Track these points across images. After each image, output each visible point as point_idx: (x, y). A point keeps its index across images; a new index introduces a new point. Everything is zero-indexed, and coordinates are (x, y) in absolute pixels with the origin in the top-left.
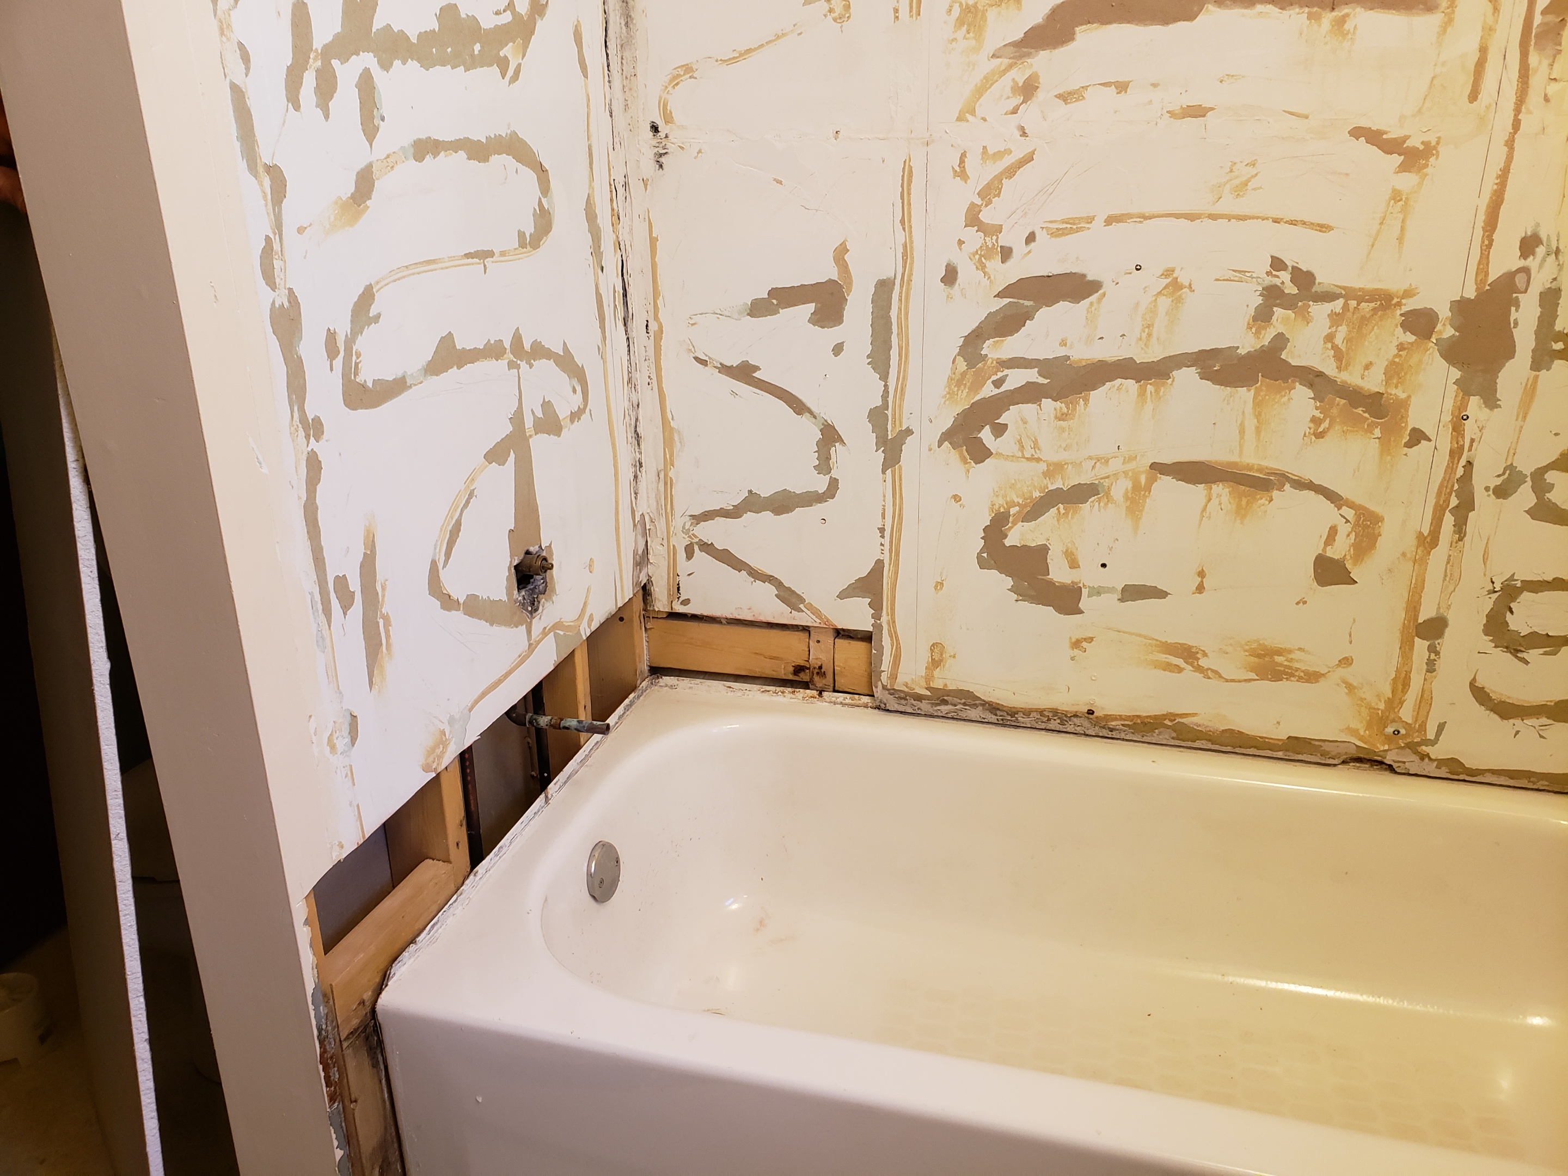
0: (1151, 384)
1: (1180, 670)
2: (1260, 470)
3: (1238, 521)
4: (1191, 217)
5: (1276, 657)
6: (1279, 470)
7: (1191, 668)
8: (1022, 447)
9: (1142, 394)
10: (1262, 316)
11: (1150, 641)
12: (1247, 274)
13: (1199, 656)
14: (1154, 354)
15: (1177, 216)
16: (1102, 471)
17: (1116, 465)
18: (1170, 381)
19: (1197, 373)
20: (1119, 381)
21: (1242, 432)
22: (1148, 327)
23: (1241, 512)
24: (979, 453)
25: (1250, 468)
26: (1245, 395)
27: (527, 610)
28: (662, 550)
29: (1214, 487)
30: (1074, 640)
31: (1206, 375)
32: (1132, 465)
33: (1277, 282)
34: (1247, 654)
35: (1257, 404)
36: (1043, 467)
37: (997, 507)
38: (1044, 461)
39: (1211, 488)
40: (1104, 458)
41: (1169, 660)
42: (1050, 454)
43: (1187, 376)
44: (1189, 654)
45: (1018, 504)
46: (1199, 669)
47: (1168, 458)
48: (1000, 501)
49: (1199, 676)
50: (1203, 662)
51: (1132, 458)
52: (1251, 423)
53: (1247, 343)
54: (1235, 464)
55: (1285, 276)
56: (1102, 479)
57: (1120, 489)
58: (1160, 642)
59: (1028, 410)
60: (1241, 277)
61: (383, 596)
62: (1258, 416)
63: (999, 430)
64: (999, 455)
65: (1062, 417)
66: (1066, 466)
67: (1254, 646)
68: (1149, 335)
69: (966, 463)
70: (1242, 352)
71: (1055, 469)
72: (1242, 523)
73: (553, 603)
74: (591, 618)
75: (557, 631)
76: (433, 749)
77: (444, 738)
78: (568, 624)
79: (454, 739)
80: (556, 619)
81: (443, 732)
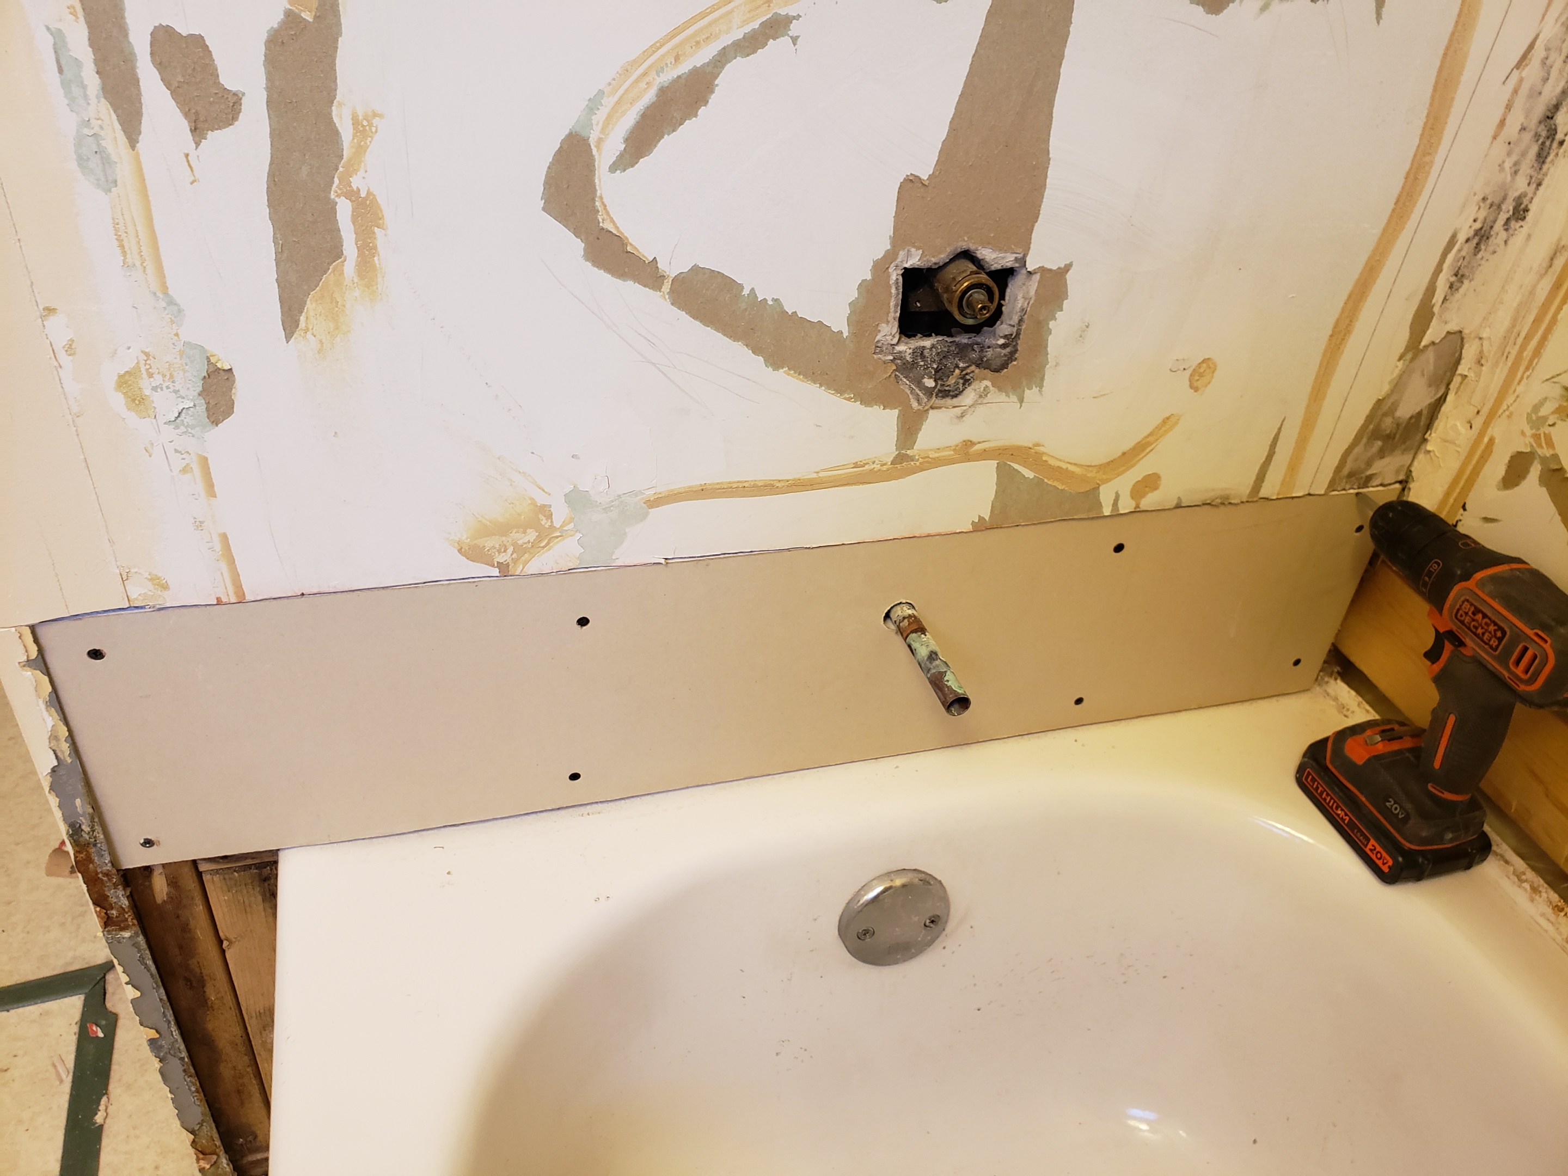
27: (919, 383)
28: (1464, 436)
61: (360, 150)
73: (1021, 401)
74: (1150, 482)
75: (1016, 466)
76: (503, 529)
77: (545, 522)
78: (1064, 466)
79: (579, 535)
80: (1023, 438)
81: (545, 511)
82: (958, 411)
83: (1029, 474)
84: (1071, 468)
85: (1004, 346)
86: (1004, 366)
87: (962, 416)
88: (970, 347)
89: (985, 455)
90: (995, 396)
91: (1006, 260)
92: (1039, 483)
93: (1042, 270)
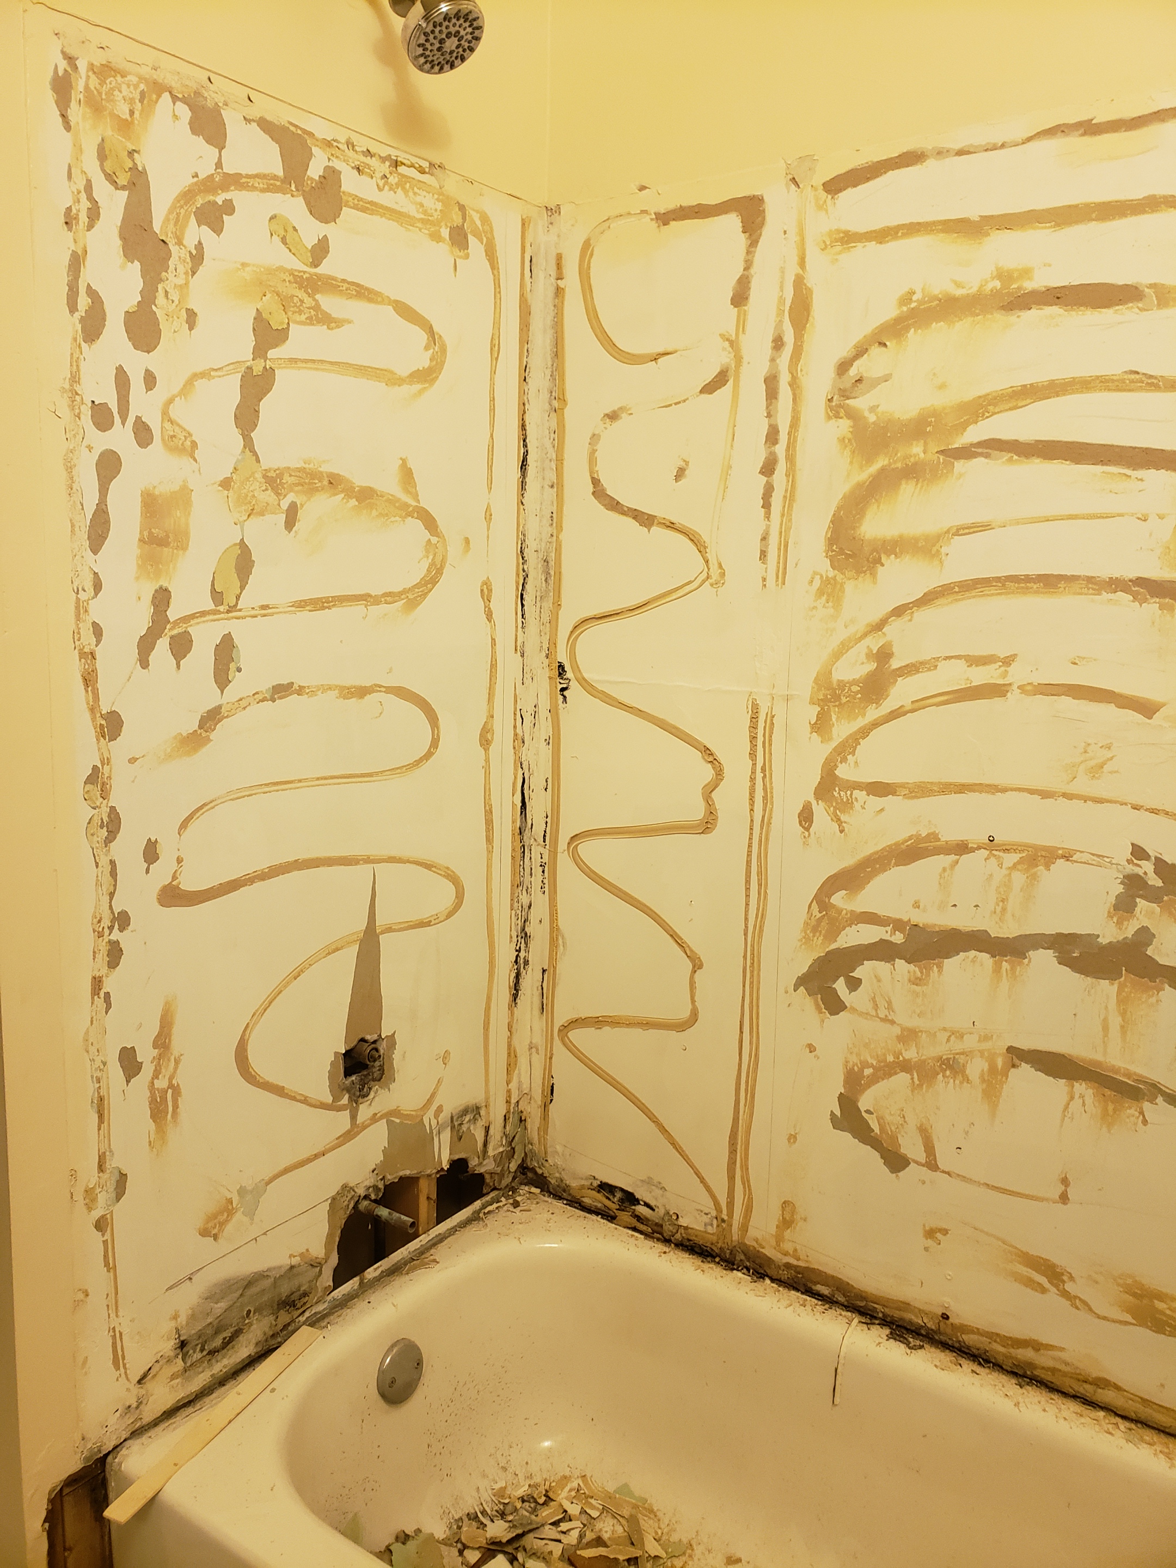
0: (1006, 961)
1: (1044, 1290)
2: (1128, 1075)
3: (1105, 1129)
4: (1046, 794)
5: (1156, 1302)
6: (1148, 1078)
7: (1055, 1290)
8: (876, 1007)
9: (997, 970)
10: (1124, 906)
11: (1010, 1248)
12: (1105, 859)
13: (1065, 1278)
14: (1008, 930)
15: (1032, 792)
16: (957, 1046)
17: (970, 1042)
18: (1026, 961)
19: (1055, 957)
20: (973, 953)
21: (1105, 1028)
22: (1003, 901)
23: (1108, 1119)
24: (834, 1006)
25: (1117, 1071)
26: (1107, 989)
27: (354, 1095)
29: (1076, 1085)
30: (927, 1228)
31: (1064, 960)
32: (986, 1045)
33: (1140, 872)
34: (1122, 1290)
35: (1122, 1001)
36: (896, 1030)
37: (850, 1065)
38: (898, 1025)
39: (1073, 1087)
40: (958, 1032)
41: (1032, 1276)
42: (905, 1019)
43: (1043, 959)
44: (1055, 1274)
45: (872, 1066)
46: (1065, 1294)
47: (1025, 1044)
48: (854, 1059)
49: (1065, 1303)
50: (1069, 1287)
51: (986, 1038)
52: (1115, 1021)
53: (1109, 933)
54: (1098, 1064)
55: (1147, 867)
56: (957, 1054)
57: (976, 1068)
58: (1022, 1251)
59: (881, 967)
60: (1099, 862)
62: (1123, 1014)
63: (854, 984)
64: (854, 1010)
65: (916, 981)
66: (920, 1034)
67: (1129, 1281)
68: (1004, 910)
69: (821, 1012)
70: (1103, 941)
71: (908, 1036)
72: (1109, 1131)
73: (389, 1090)
74: (440, 1109)
75: (393, 1119)
76: (215, 1216)
77: (230, 1207)
78: (408, 1112)
79: (242, 1209)
80: (393, 1107)
81: (230, 1201)
82: (369, 1102)
83: (398, 1121)
84: (412, 1113)
85: (379, 1070)
86: (381, 1078)
87: (370, 1104)
88: (369, 1074)
89: (381, 1118)
90: (381, 1091)
91: (375, 1037)
92: (401, 1123)
93: (387, 1036)
